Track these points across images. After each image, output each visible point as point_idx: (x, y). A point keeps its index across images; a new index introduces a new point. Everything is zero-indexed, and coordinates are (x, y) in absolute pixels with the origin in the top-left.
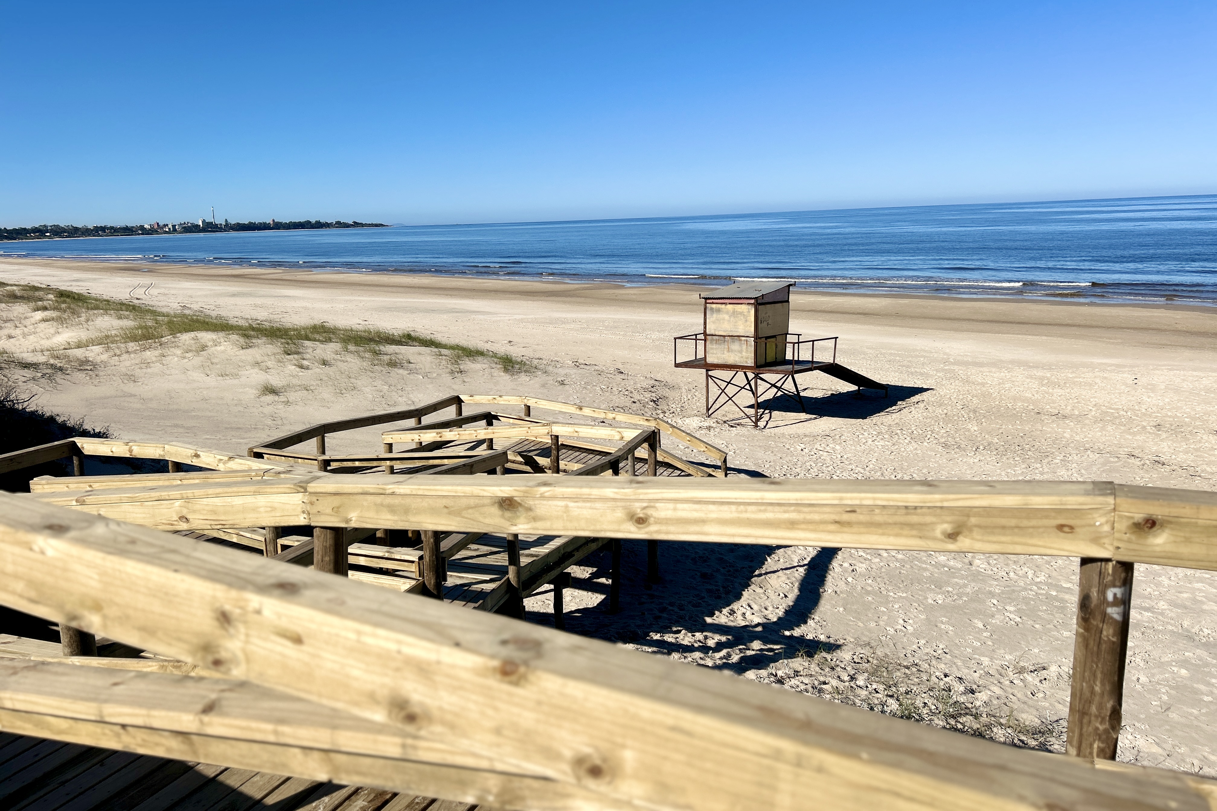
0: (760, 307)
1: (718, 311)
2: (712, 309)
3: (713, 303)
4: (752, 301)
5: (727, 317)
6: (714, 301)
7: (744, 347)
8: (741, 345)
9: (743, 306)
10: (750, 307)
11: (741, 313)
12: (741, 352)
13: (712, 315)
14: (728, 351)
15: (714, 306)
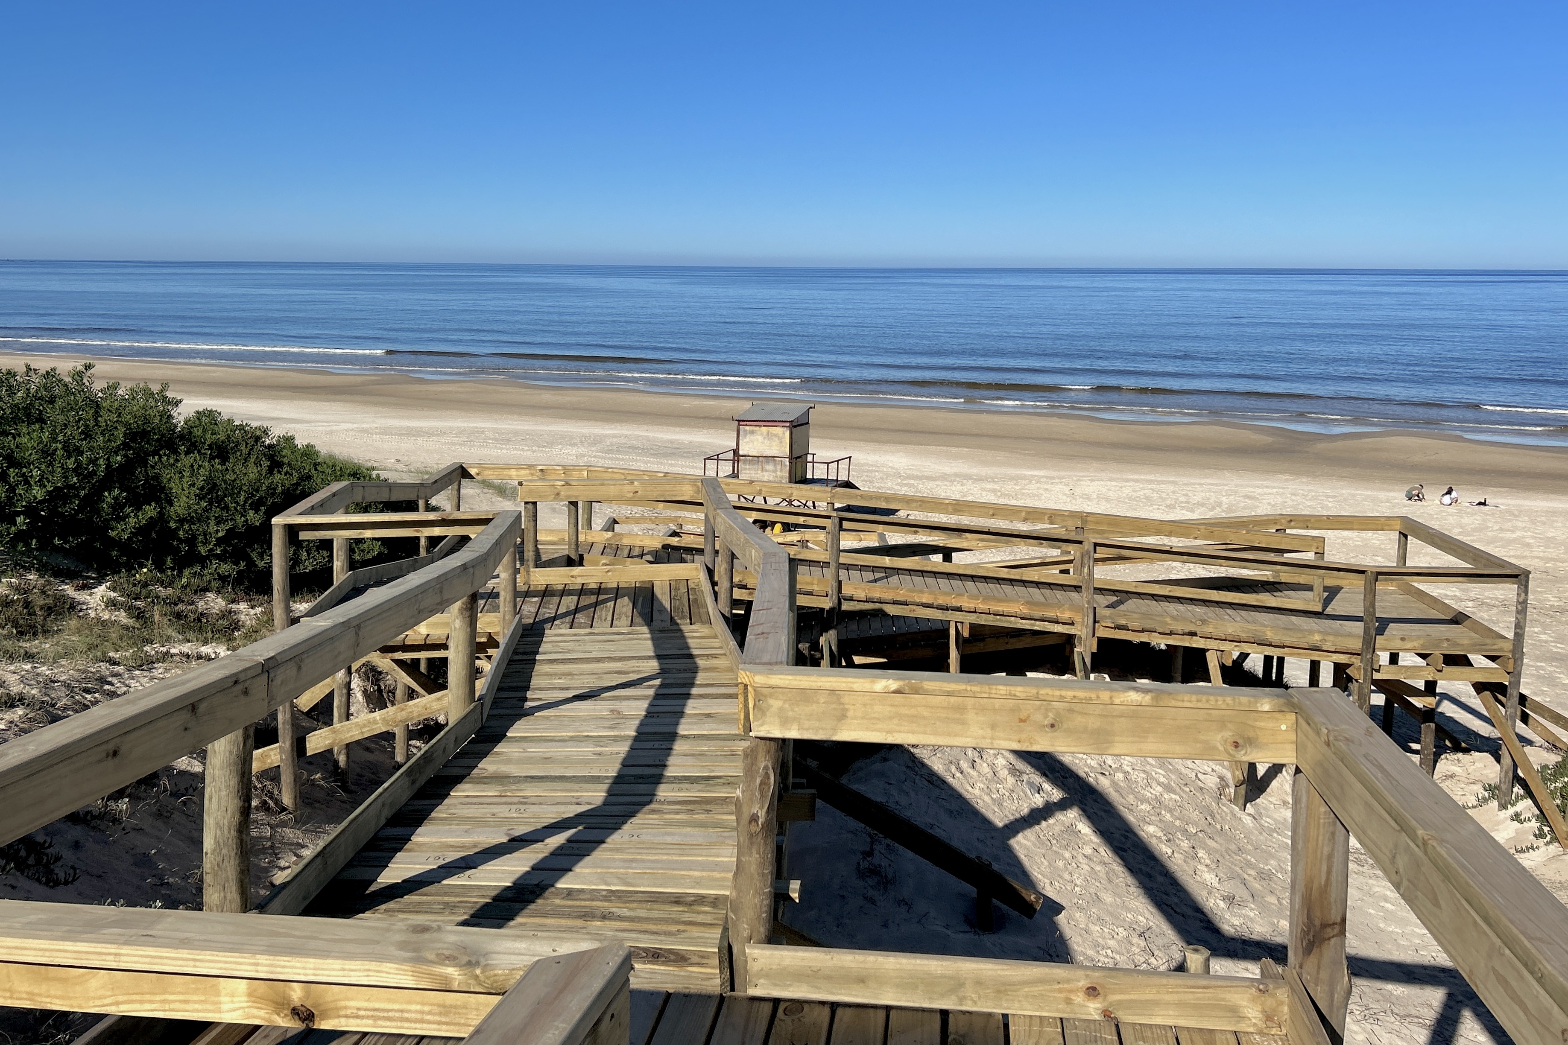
0: (794, 430)
1: (752, 432)
2: (745, 431)
3: (746, 425)
4: (788, 424)
5: (760, 438)
6: (748, 423)
7: (779, 467)
8: (775, 465)
9: (778, 428)
10: (785, 429)
11: (775, 435)
12: (775, 471)
13: (745, 436)
14: (762, 471)
15: (747, 428)
